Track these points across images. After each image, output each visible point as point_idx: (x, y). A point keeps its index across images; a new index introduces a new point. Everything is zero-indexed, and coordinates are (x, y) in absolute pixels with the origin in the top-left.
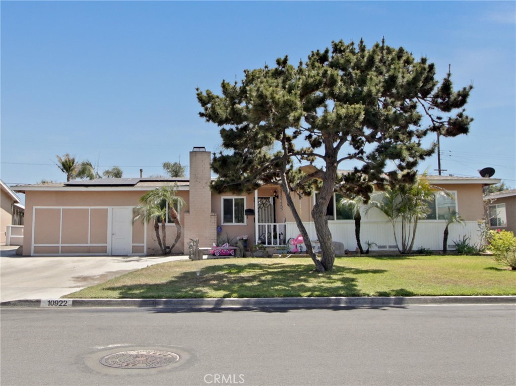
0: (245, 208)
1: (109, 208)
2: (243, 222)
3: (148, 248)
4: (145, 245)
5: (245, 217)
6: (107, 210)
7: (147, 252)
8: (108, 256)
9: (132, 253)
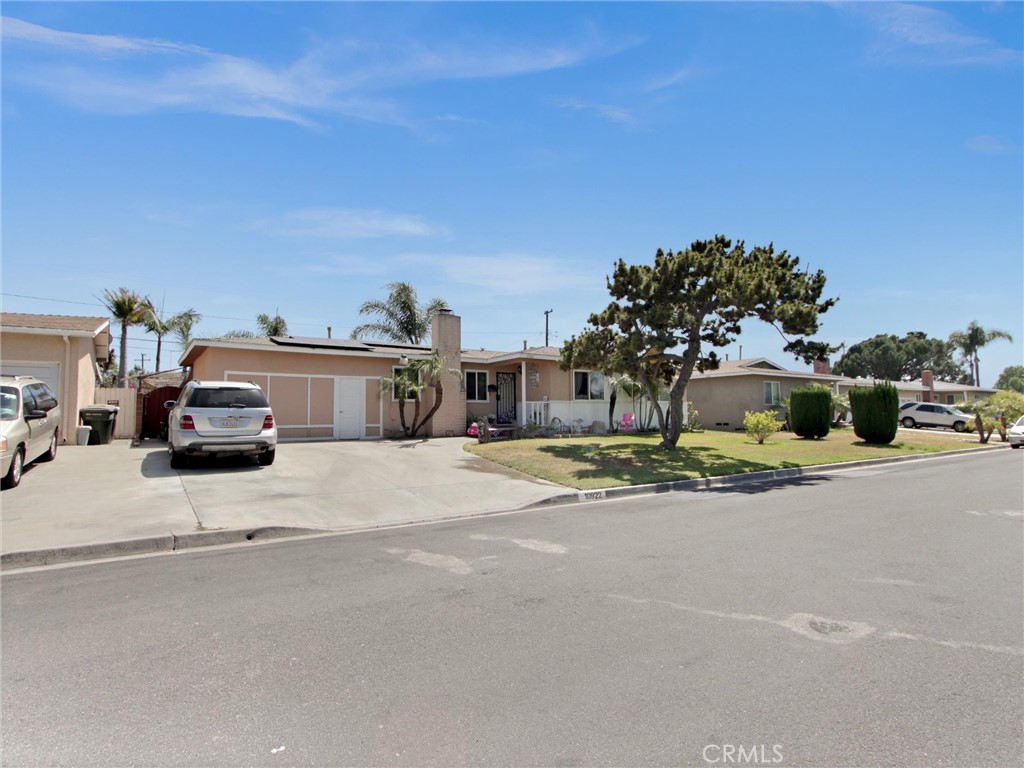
0: (488, 384)
1: (337, 378)
2: (485, 398)
3: (385, 430)
4: (381, 425)
5: (488, 393)
6: (333, 379)
7: (384, 434)
8: (335, 440)
9: (367, 435)
